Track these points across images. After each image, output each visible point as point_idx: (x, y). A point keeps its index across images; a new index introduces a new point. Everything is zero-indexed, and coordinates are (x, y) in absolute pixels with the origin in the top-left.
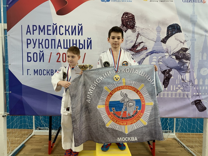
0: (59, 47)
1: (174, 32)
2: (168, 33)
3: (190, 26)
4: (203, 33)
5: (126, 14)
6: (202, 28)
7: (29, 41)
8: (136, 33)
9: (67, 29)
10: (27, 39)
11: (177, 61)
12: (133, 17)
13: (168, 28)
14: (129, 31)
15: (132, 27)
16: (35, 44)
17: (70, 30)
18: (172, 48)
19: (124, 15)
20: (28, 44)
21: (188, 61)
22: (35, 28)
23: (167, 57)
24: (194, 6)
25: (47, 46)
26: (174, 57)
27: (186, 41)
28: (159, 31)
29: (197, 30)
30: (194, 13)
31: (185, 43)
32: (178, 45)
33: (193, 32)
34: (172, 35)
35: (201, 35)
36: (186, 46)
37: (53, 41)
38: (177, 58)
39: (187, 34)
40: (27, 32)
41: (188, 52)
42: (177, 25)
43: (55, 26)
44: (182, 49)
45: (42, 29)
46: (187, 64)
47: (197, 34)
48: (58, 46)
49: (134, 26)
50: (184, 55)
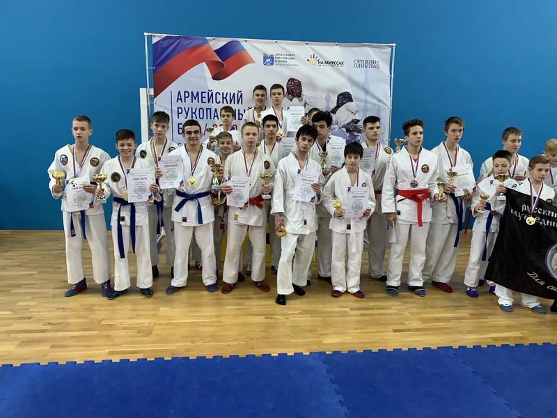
0: (216, 118)
1: (345, 102)
2: (338, 102)
3: (362, 95)
4: (377, 102)
5: (292, 80)
6: (375, 97)
7: (180, 110)
8: (304, 102)
9: (225, 96)
10: (178, 108)
11: (348, 134)
12: (299, 84)
13: (338, 96)
14: (295, 99)
15: (299, 95)
16: (187, 114)
17: (228, 98)
18: (342, 119)
19: (289, 81)
20: (179, 113)
21: (360, 134)
22: (187, 96)
23: (336, 130)
24: (366, 72)
25: (201, 117)
26: (344, 130)
27: (357, 111)
28: (328, 100)
29: (369, 99)
30: (366, 79)
31: (357, 114)
32: (348, 116)
33: (366, 102)
34: (343, 104)
35: (375, 105)
36: (357, 117)
37: (209, 110)
38: (348, 130)
39: (359, 103)
40: (178, 99)
41: (359, 124)
42: (348, 93)
43: (210, 93)
44: (353, 121)
45: (195, 96)
46: (359, 138)
47: (370, 103)
48: (215, 116)
49: (301, 94)
50: (355, 127)
